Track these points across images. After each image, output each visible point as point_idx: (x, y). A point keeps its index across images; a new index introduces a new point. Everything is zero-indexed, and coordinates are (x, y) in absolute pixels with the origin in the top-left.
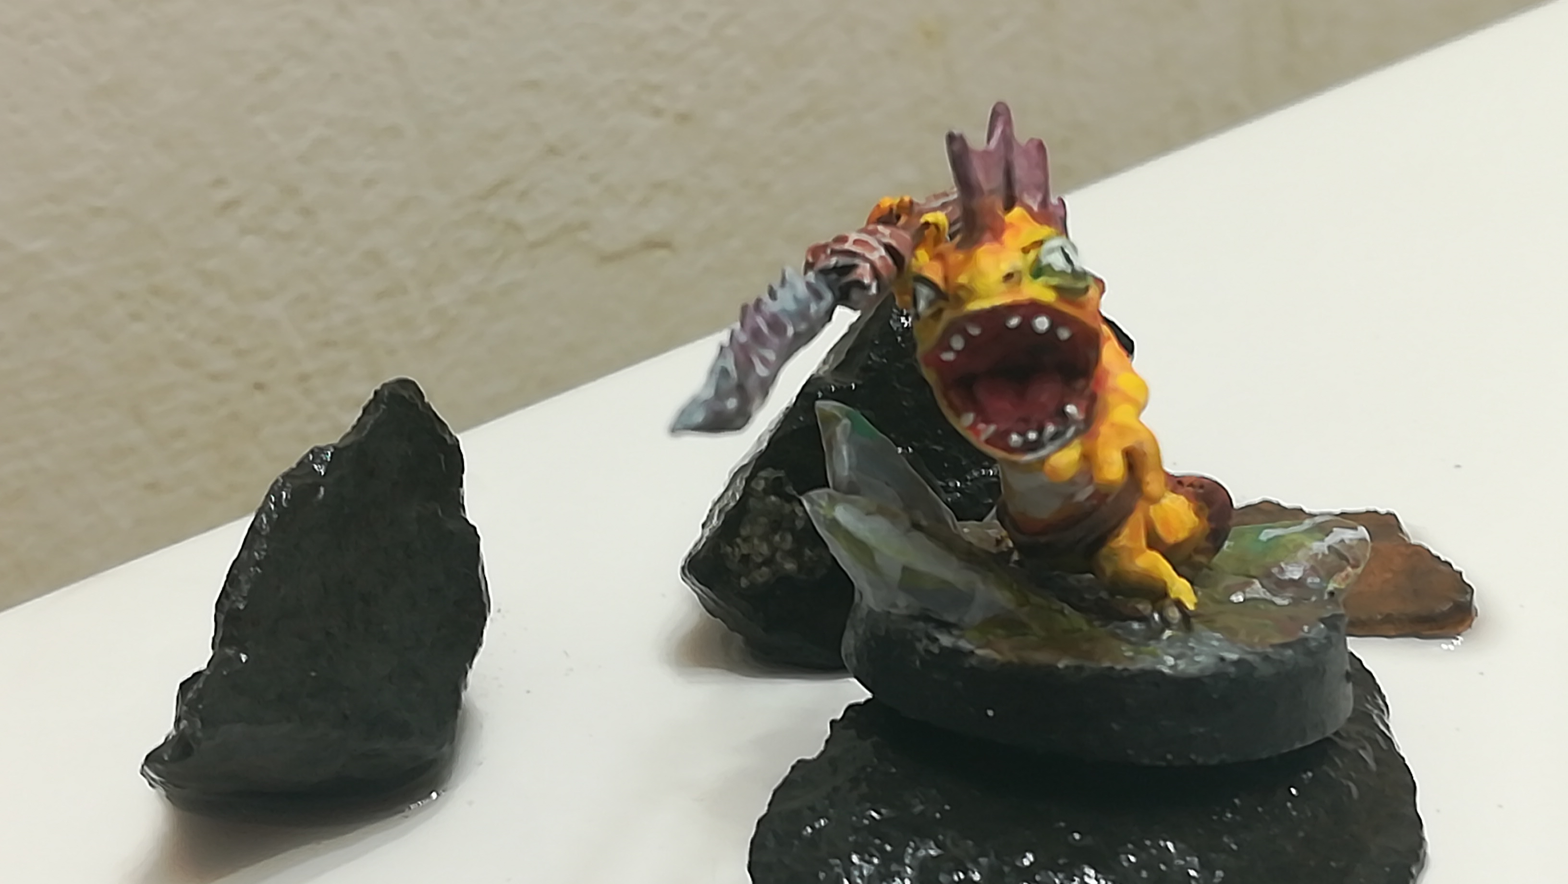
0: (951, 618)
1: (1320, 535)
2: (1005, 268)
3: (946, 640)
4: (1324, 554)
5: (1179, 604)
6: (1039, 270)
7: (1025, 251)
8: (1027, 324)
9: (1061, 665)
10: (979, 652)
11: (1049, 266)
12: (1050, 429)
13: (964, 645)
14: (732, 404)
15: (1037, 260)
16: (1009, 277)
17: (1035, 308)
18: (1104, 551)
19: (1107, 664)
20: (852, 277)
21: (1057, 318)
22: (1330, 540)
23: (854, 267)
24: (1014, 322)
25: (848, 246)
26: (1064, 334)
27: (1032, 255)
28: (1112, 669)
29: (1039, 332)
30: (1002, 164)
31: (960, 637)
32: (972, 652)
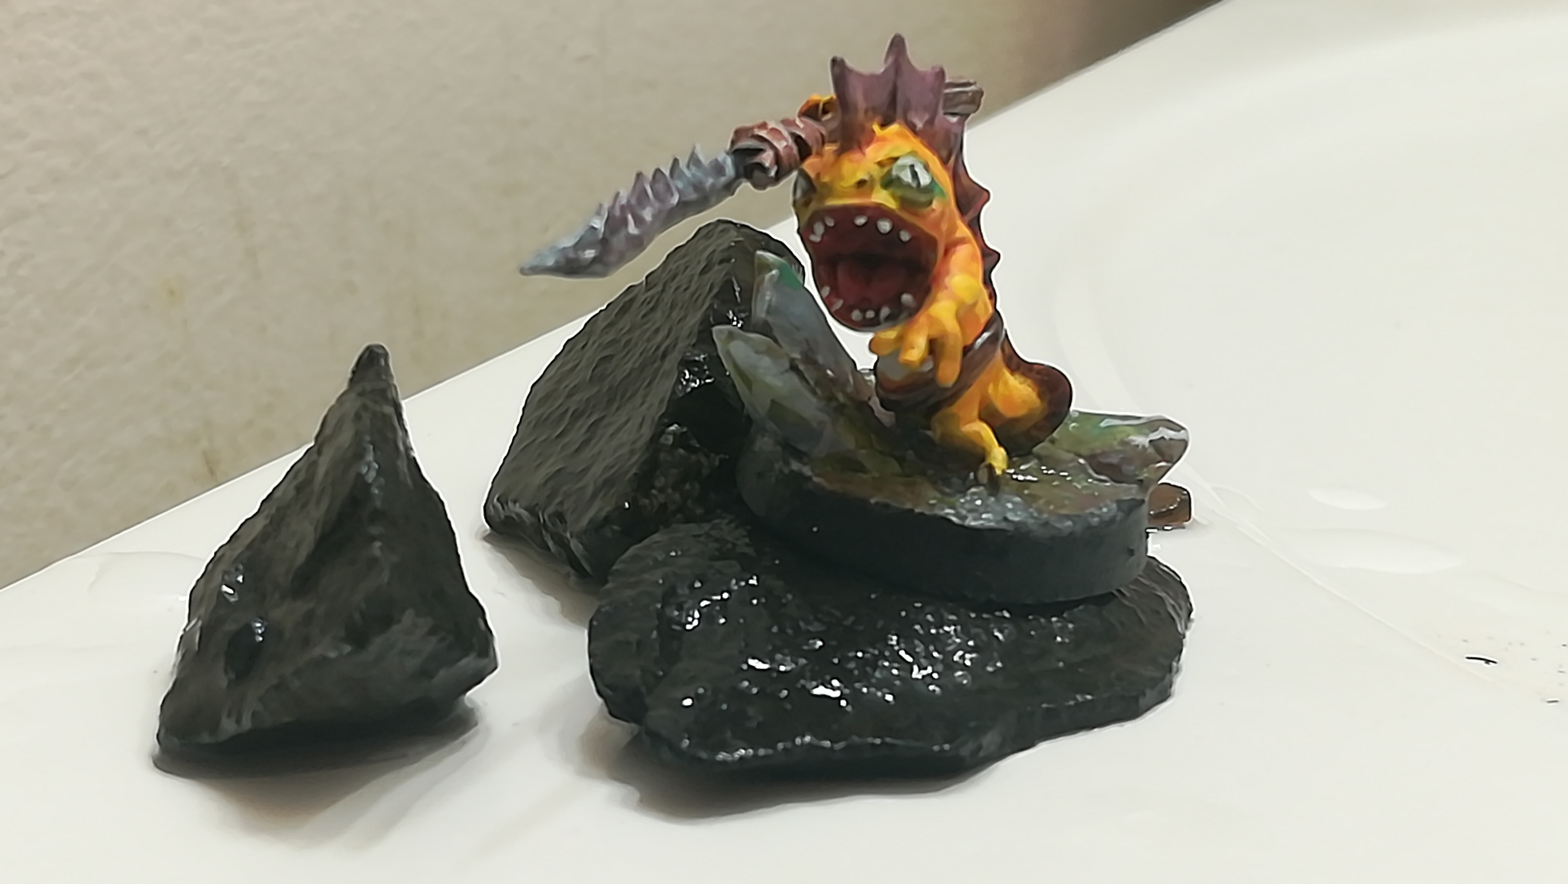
0: (803, 447)
1: (1147, 431)
2: (861, 175)
3: (795, 466)
4: (1144, 447)
5: (991, 468)
6: (889, 182)
7: (880, 164)
8: (872, 223)
9: (873, 501)
10: (816, 479)
11: (899, 179)
12: (885, 311)
13: (807, 471)
14: (590, 254)
15: (889, 172)
16: (861, 183)
17: (881, 212)
18: (939, 415)
19: (908, 506)
20: (757, 160)
21: (898, 224)
22: (1155, 436)
23: (760, 151)
24: (861, 221)
25: (763, 133)
26: (905, 236)
27: (886, 169)
28: (911, 511)
29: (882, 231)
30: (890, 87)
31: (805, 464)
32: (810, 478)
